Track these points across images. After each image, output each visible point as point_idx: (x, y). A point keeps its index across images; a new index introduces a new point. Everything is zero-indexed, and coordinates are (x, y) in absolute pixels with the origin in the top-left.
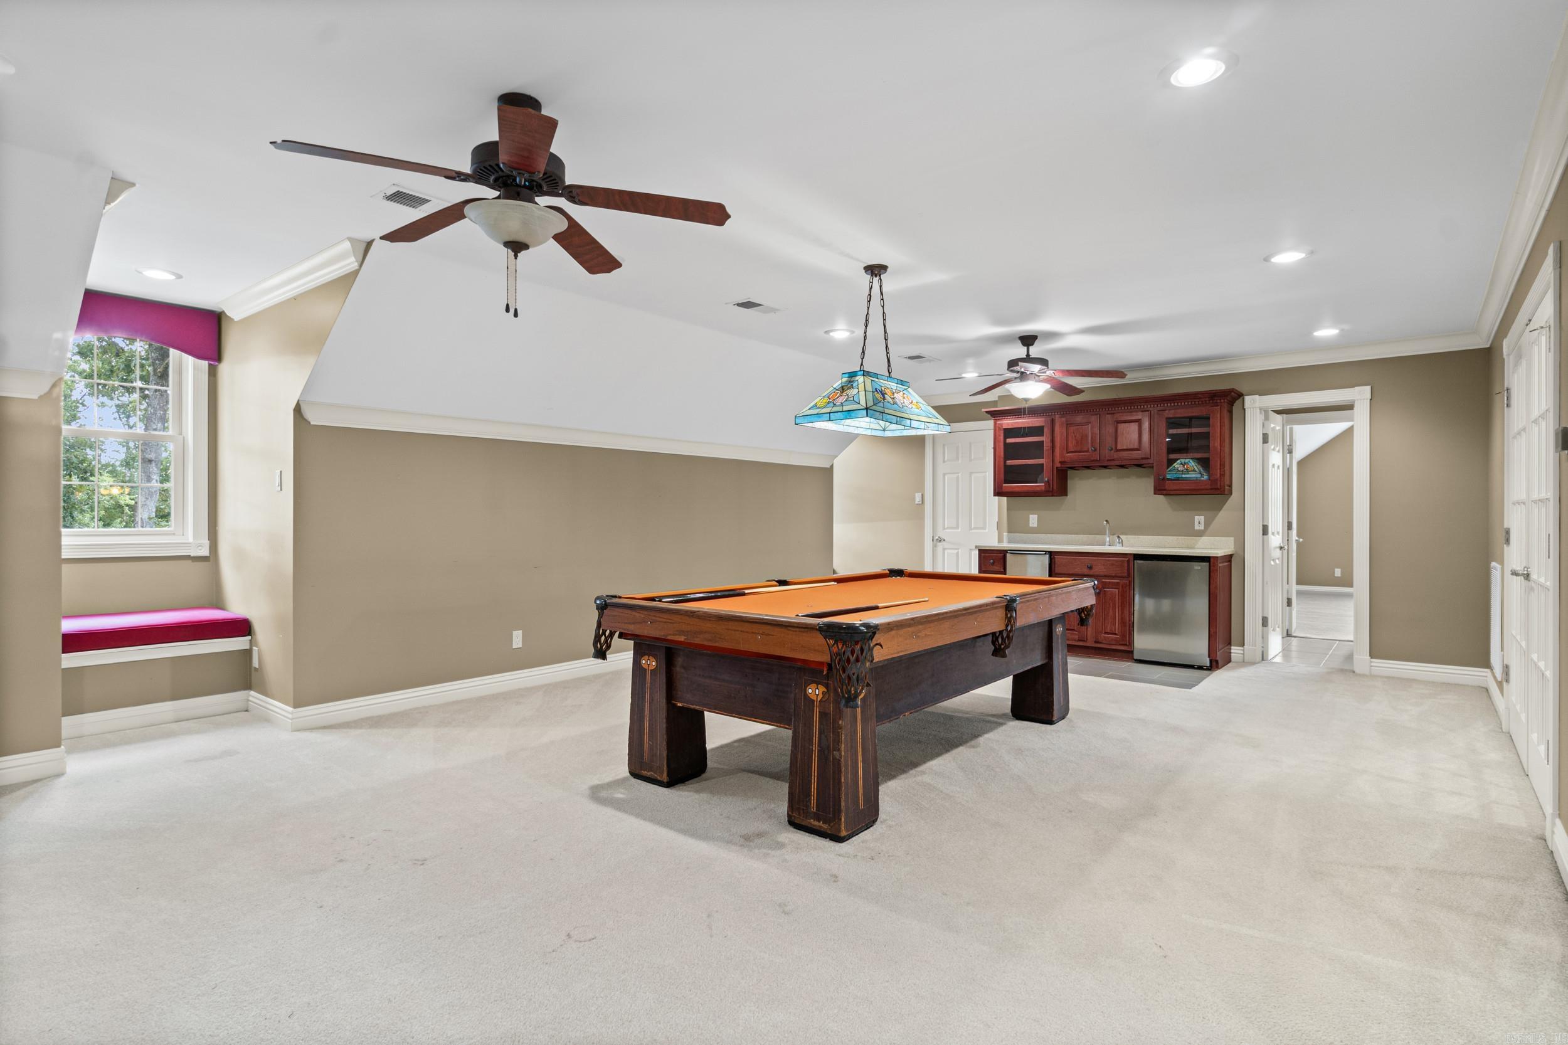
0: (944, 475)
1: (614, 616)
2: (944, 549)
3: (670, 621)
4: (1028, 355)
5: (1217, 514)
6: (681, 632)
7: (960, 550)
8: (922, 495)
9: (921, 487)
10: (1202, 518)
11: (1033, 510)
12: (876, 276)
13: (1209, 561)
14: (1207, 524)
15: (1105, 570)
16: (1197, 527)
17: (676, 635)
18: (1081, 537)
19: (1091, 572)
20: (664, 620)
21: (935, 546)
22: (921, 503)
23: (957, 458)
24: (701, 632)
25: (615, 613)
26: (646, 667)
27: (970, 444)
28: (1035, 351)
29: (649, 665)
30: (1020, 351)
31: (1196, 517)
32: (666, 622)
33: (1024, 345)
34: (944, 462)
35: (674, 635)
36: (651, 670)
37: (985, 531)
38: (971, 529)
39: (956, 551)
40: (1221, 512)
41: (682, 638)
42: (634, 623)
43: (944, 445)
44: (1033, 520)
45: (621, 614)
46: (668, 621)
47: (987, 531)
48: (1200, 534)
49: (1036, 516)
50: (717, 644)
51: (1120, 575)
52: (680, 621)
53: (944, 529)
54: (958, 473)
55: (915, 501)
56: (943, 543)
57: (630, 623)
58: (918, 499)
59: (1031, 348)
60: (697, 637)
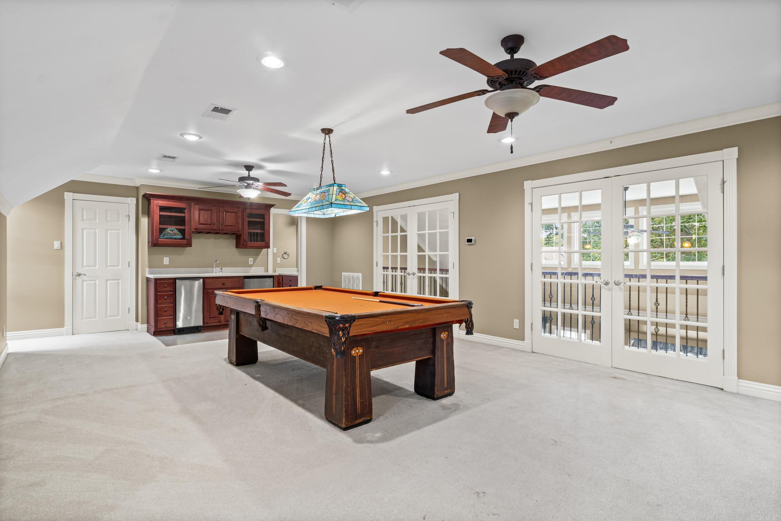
0: (83, 229)
1: (360, 325)
2: (83, 281)
3: (401, 318)
4: (249, 175)
5: (258, 257)
6: (407, 323)
7: (97, 281)
8: (61, 243)
9: (60, 237)
10: (252, 259)
11: (166, 255)
12: (327, 135)
13: (273, 278)
14: (254, 262)
15: (231, 285)
16: (250, 263)
17: (404, 325)
18: (195, 269)
19: (224, 287)
20: (397, 319)
21: (74, 280)
22: (60, 248)
23: (95, 219)
24: (418, 320)
25: (362, 323)
26: (355, 355)
27: (106, 210)
28: (253, 173)
29: (357, 353)
30: (245, 173)
31: (250, 259)
32: (397, 320)
33: (247, 170)
34: (83, 220)
35: (402, 325)
36: (359, 356)
37: (118, 268)
38: (107, 266)
39: (94, 282)
40: (259, 256)
41: (407, 326)
42: (375, 326)
43: (83, 209)
44: (166, 261)
45: (366, 322)
46: (399, 318)
47: (120, 267)
48: (251, 266)
49: (168, 258)
50: (426, 324)
51: (238, 286)
52: (406, 317)
53: (83, 267)
54: (96, 229)
55: (54, 247)
56: (82, 277)
57: (373, 326)
58: (57, 245)
59: (250, 172)
60: (416, 323)
